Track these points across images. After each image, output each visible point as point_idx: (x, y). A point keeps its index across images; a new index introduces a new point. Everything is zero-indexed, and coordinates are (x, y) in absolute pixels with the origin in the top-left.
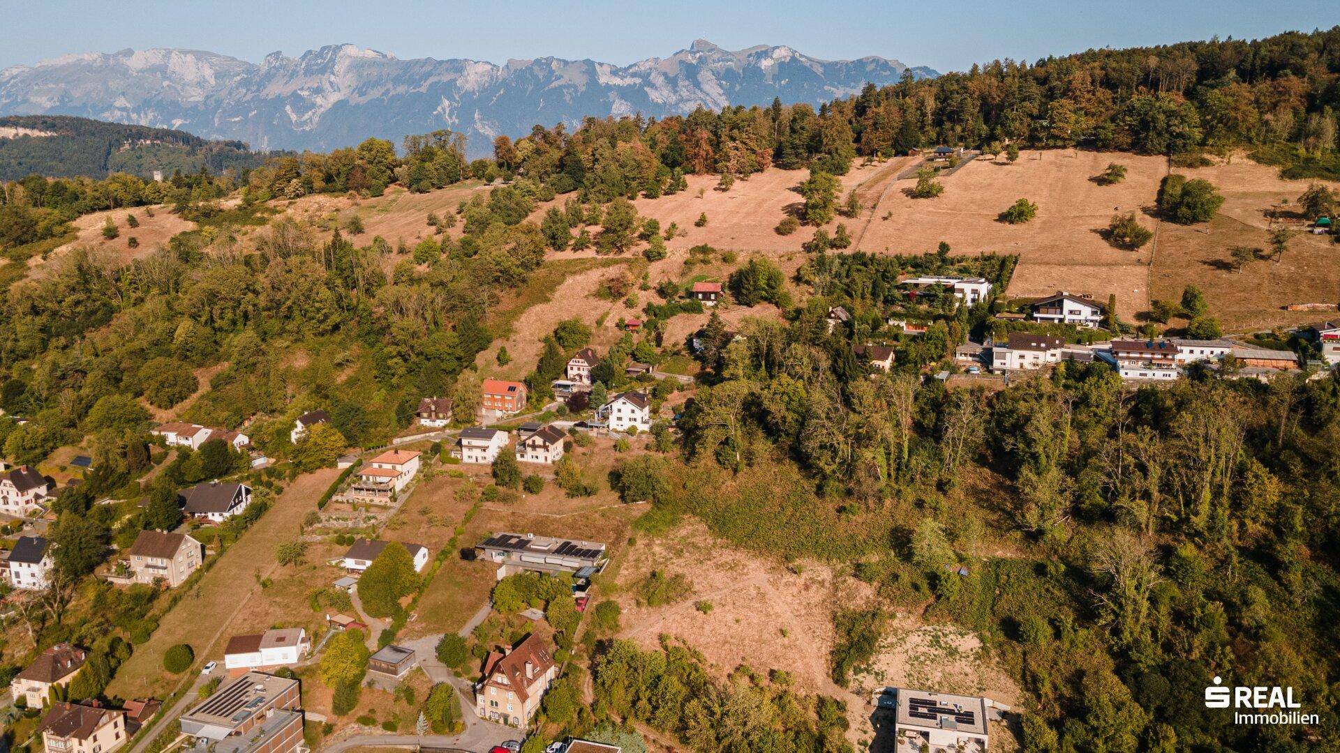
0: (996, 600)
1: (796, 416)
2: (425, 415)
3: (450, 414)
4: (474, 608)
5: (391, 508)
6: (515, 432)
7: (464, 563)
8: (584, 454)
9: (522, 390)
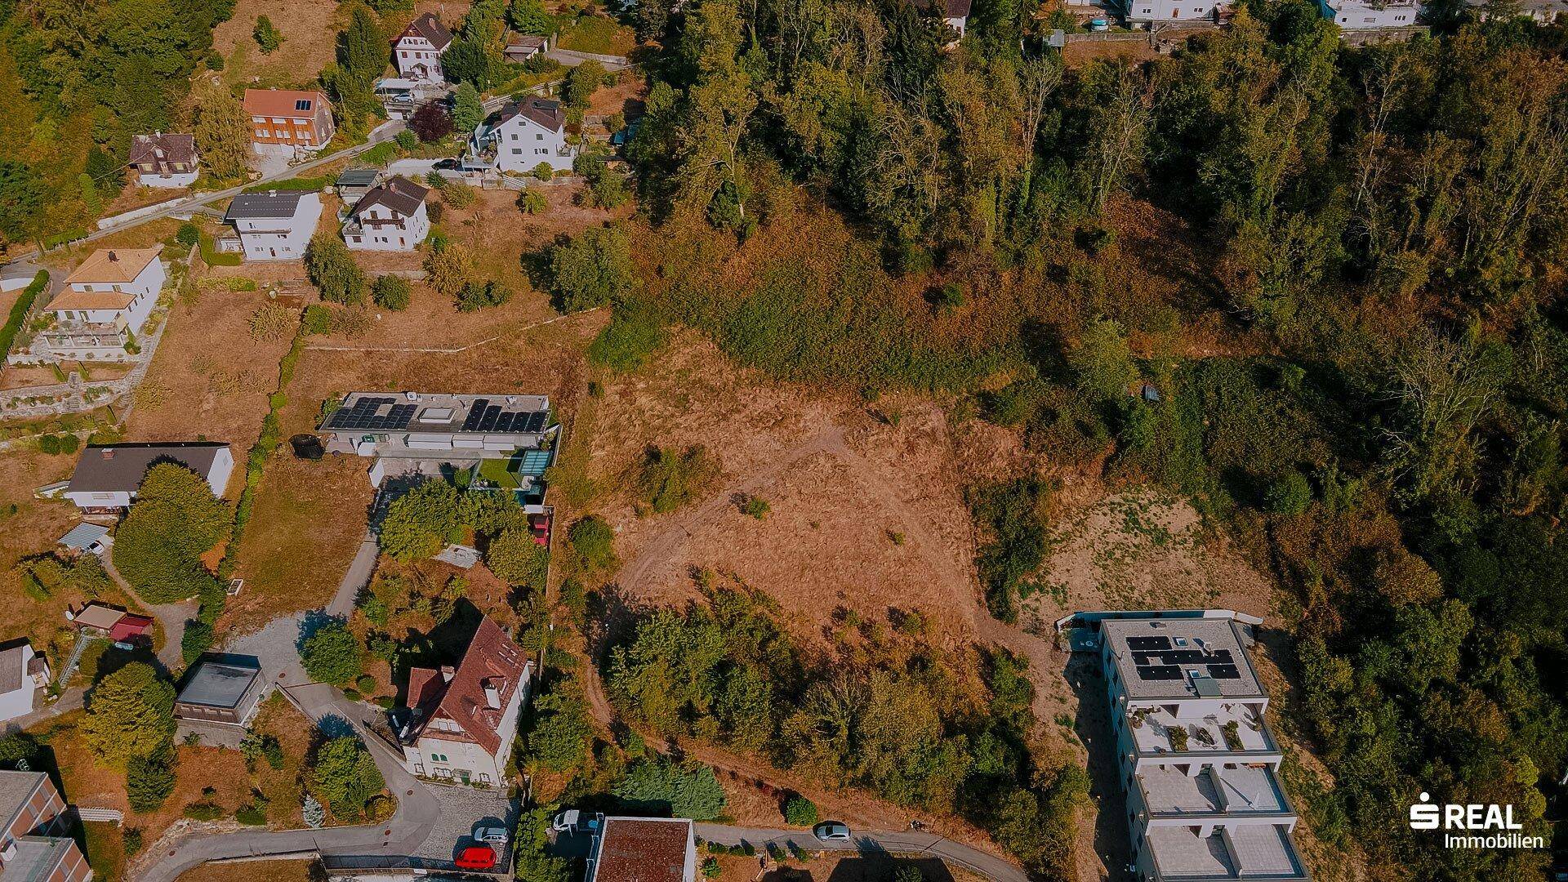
0: (1208, 437)
1: (837, 136)
2: (148, 167)
3: (195, 160)
4: (345, 550)
5: (132, 366)
6: (329, 190)
7: (303, 465)
8: (466, 223)
9: (321, 103)
